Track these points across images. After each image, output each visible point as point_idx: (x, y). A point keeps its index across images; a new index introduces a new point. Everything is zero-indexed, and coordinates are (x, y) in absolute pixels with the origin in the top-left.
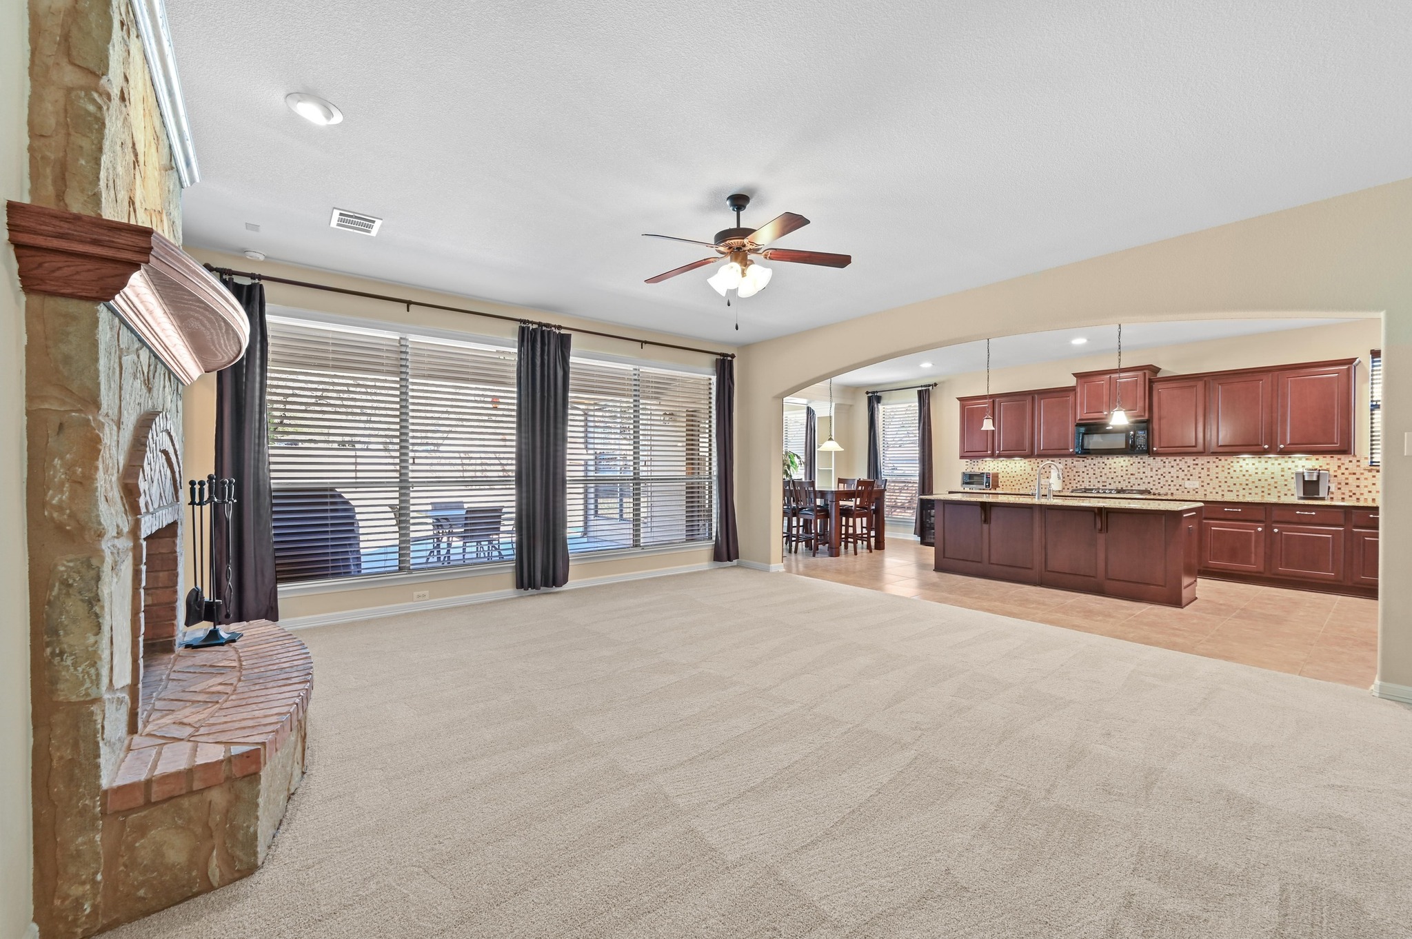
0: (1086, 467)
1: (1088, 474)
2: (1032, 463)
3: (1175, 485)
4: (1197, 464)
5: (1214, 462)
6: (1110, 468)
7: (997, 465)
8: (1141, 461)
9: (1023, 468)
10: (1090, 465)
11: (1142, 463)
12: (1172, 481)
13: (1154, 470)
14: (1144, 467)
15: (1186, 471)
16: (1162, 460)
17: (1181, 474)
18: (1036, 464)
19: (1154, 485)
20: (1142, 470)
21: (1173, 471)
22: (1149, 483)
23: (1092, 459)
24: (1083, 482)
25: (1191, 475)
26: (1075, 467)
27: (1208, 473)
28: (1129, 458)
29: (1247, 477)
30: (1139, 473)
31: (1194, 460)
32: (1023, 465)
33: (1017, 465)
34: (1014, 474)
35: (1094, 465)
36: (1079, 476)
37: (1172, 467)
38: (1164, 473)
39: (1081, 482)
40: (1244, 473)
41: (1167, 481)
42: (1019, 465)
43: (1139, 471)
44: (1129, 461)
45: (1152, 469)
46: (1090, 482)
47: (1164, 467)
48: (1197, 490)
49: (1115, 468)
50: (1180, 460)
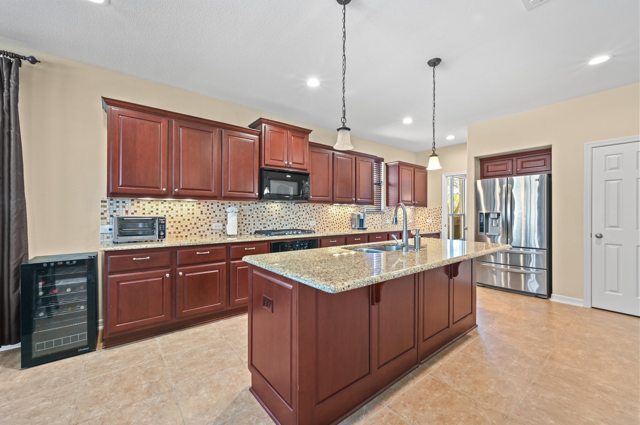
0: (251, 210)
1: (253, 217)
2: (201, 206)
3: (305, 224)
4: (314, 209)
5: (321, 208)
6: (269, 212)
7: (155, 207)
8: (288, 206)
9: (191, 212)
10: (254, 209)
11: (288, 208)
12: (303, 221)
13: (294, 214)
14: (289, 211)
15: (310, 214)
16: (298, 206)
17: (308, 216)
18: (206, 207)
19: (294, 225)
20: (288, 214)
21: (304, 213)
22: (292, 223)
23: (256, 203)
24: (249, 224)
25: (312, 217)
26: (242, 210)
27: (319, 215)
28: (281, 204)
29: (333, 218)
30: (286, 215)
31: (313, 206)
32: (191, 208)
33: (184, 207)
34: (180, 218)
35: (258, 209)
36: (246, 219)
37: (303, 211)
38: (300, 215)
39: (247, 224)
40: (332, 215)
41: (301, 221)
42: (187, 208)
43: (286, 214)
44: (281, 206)
45: (293, 212)
46: (254, 224)
47: (300, 211)
48: (314, 227)
49: (272, 212)
50: (307, 206)
